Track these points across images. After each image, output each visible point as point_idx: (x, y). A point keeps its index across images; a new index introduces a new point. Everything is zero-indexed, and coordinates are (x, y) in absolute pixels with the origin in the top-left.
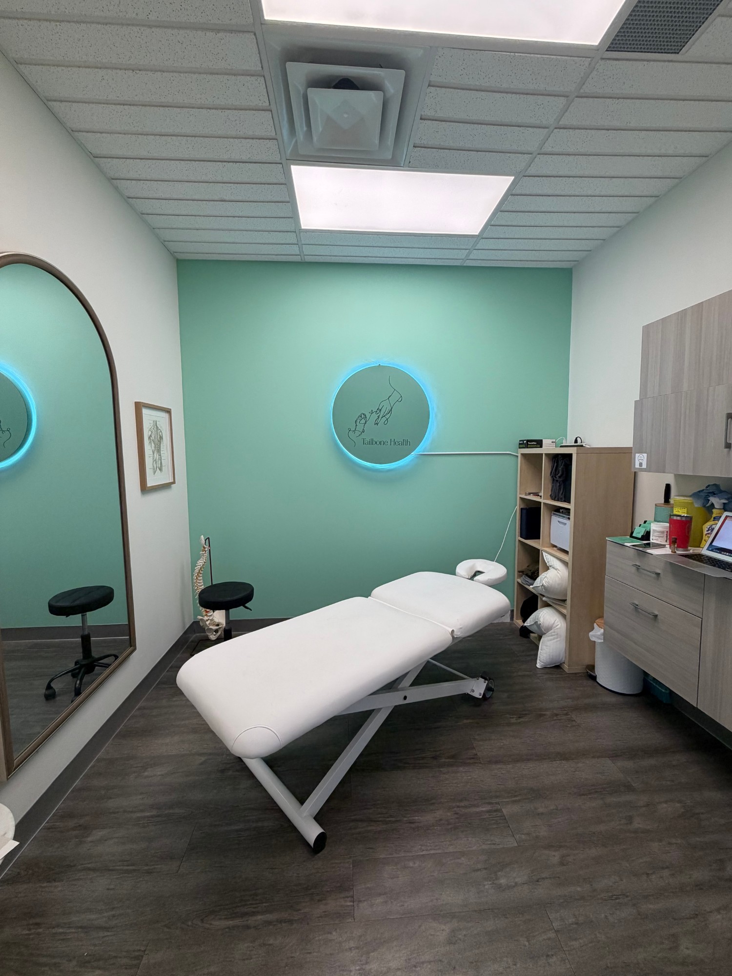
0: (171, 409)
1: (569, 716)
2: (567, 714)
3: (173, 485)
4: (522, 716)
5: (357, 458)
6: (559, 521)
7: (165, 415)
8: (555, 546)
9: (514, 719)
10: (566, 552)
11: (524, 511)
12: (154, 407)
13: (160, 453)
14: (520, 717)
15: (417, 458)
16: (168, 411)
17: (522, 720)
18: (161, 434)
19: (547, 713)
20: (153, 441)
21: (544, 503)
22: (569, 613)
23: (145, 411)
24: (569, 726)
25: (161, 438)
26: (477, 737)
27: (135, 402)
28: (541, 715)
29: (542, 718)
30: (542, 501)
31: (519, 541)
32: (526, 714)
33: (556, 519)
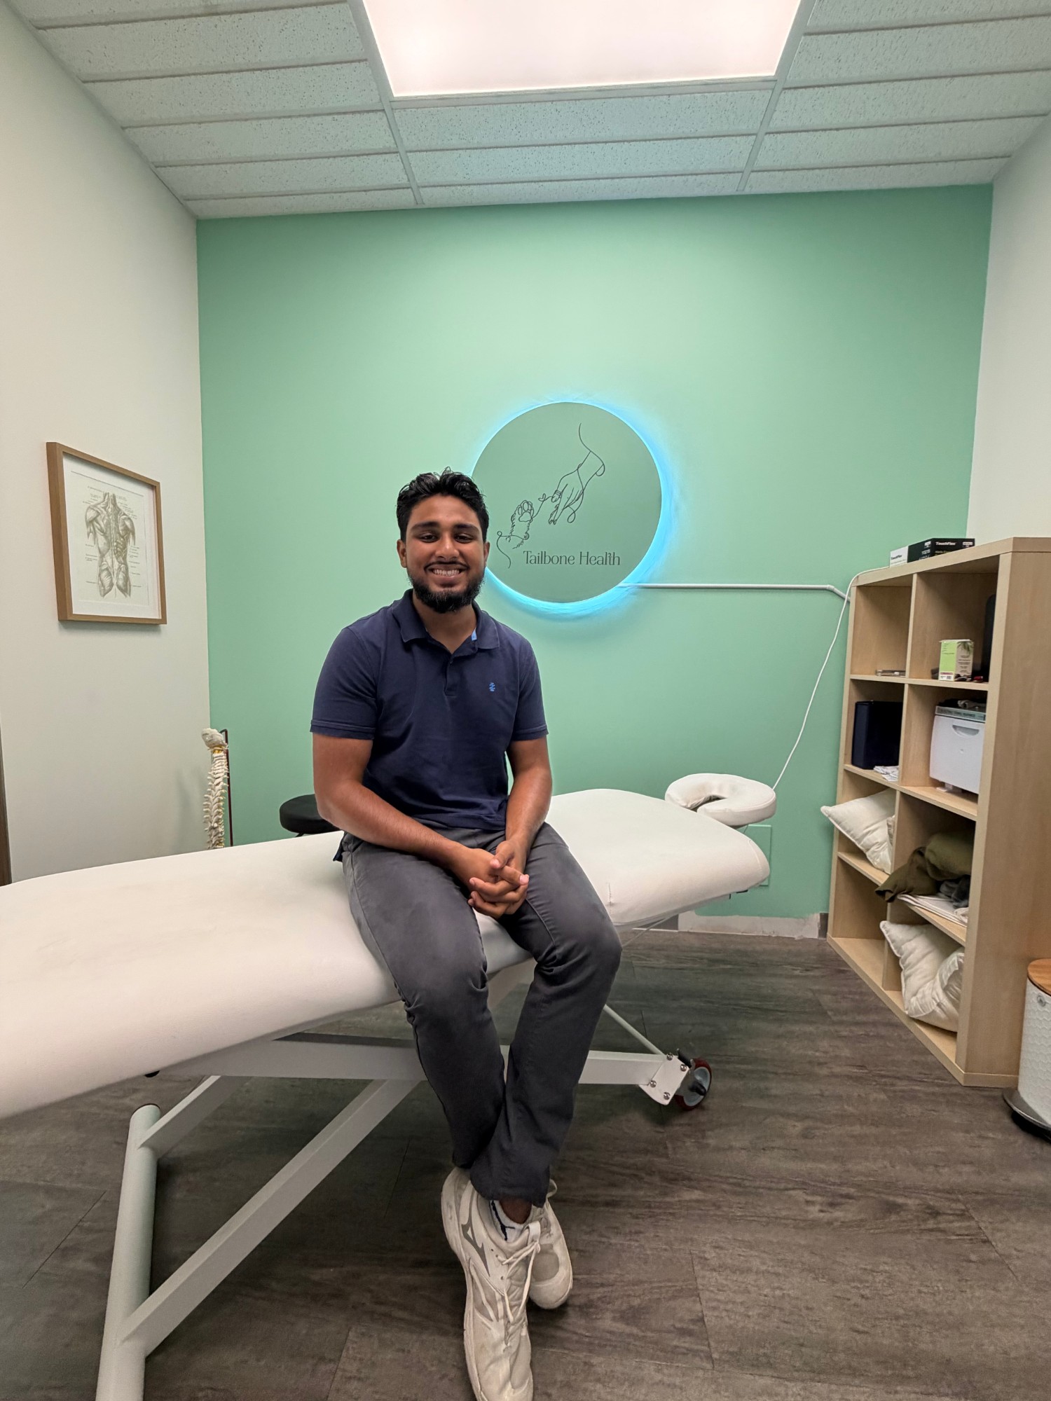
0: (159, 483)
1: (973, 1223)
2: (963, 1215)
3: (162, 626)
4: (839, 1200)
5: (512, 590)
6: (955, 727)
7: (147, 493)
8: (942, 785)
9: (818, 1208)
10: (971, 796)
11: (865, 709)
12: (115, 469)
13: (125, 558)
14: (832, 1205)
15: (634, 594)
16: (153, 486)
17: (838, 1214)
18: (128, 523)
19: (910, 1202)
20: (101, 530)
21: (911, 685)
22: (974, 942)
23: (68, 466)
24: (973, 1257)
25: (129, 532)
26: (711, 1254)
27: (47, 443)
28: (892, 1208)
29: (893, 1217)
30: (906, 680)
31: (847, 772)
32: (848, 1196)
33: (945, 724)
